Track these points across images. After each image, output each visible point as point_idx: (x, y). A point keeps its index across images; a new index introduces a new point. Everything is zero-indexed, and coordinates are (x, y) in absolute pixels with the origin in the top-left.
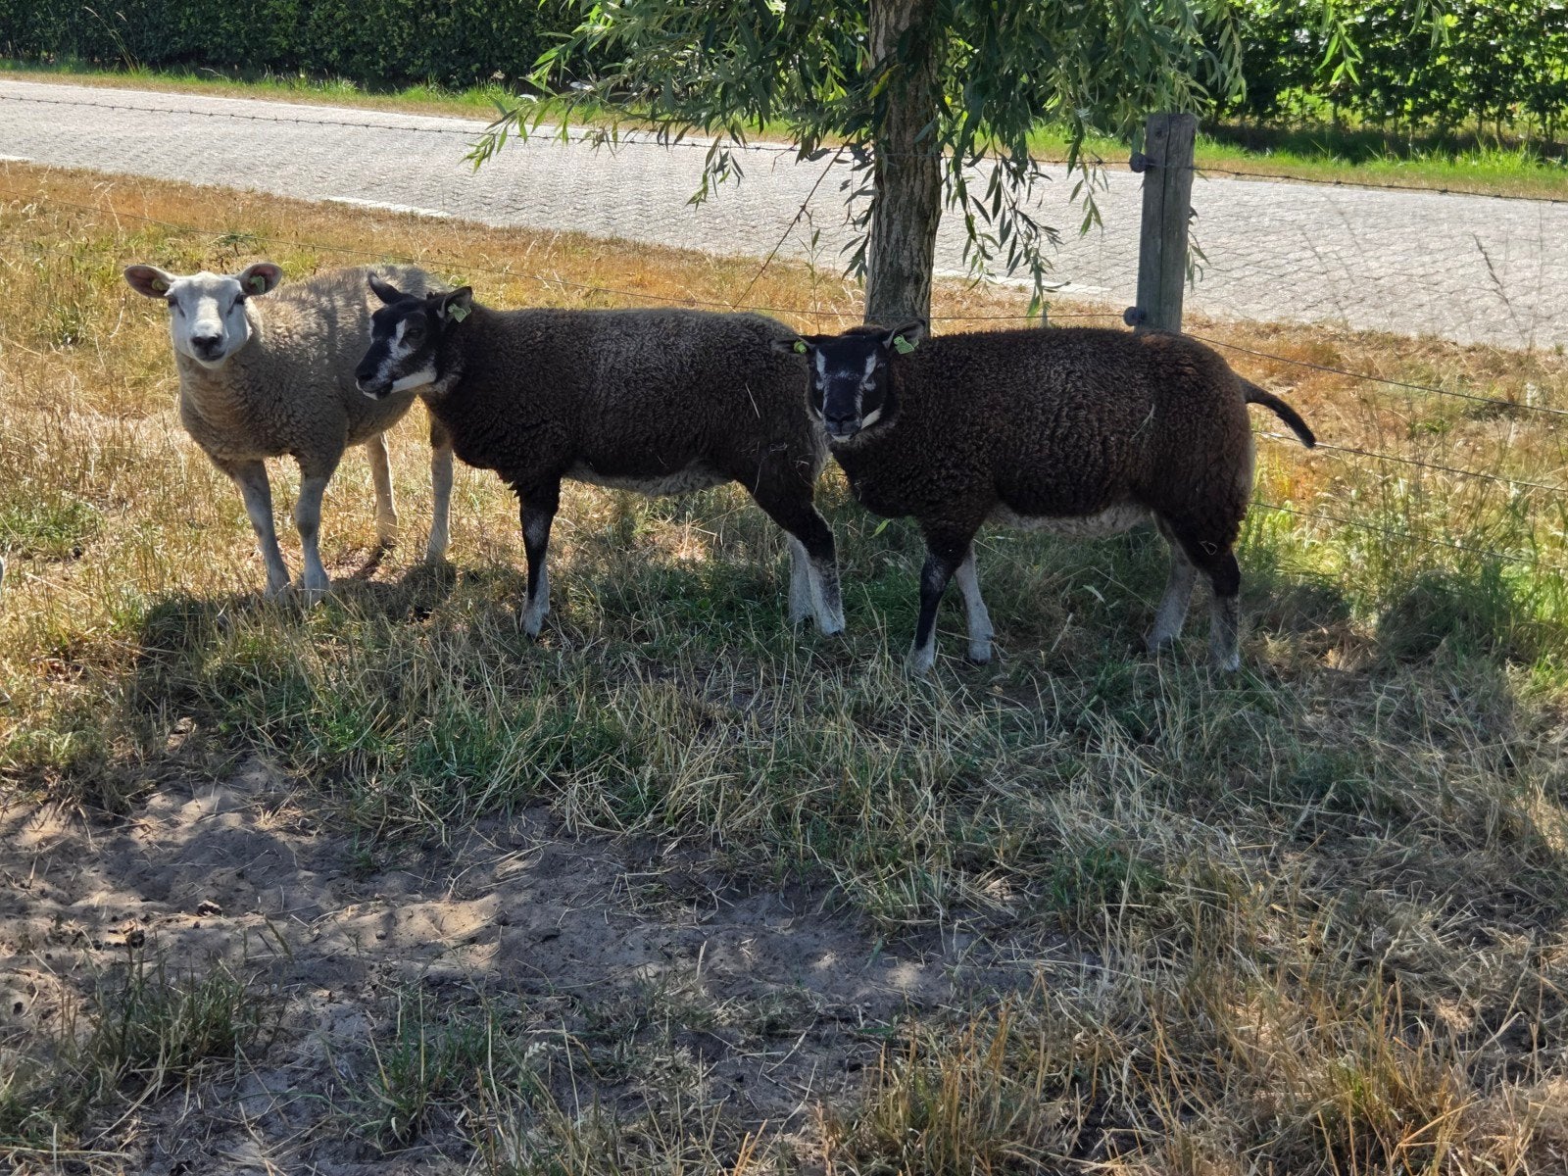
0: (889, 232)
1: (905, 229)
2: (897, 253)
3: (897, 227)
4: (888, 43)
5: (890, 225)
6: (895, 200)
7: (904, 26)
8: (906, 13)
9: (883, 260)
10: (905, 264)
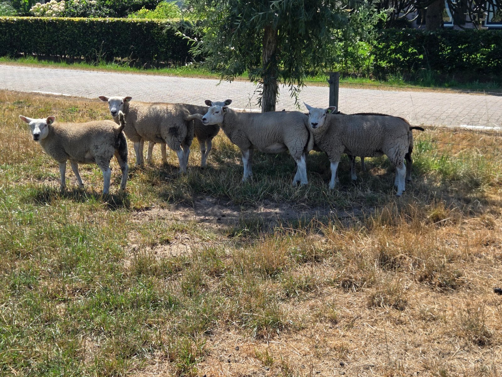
0: (268, 96)
1: (271, 95)
2: (270, 100)
3: (270, 95)
4: (268, 57)
5: (268, 95)
6: (269, 90)
7: (271, 54)
8: (272, 51)
9: (267, 102)
10: (271, 103)
